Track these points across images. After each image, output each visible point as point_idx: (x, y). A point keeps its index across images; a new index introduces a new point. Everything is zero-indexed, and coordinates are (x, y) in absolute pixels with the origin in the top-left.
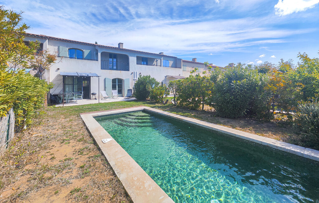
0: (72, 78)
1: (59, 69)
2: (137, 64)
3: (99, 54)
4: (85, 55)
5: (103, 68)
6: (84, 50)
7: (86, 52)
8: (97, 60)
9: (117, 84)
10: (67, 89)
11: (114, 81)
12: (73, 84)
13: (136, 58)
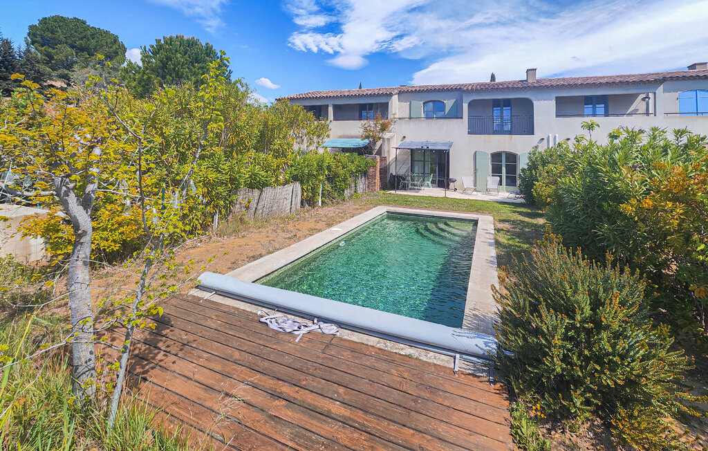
1: (404, 137)
2: (558, 116)
3: (465, 106)
4: (447, 110)
5: (472, 131)
6: (445, 102)
7: (449, 104)
8: (462, 118)
9: (504, 163)
10: (416, 169)
11: (496, 157)
12: (424, 161)
13: (553, 103)
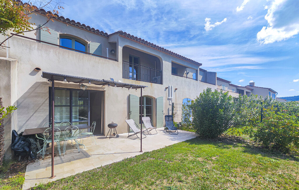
0: (69, 92)
2: (172, 74)
3: (120, 49)
4: (92, 51)
6: (89, 43)
7: (94, 46)
8: (117, 60)
9: (145, 106)
12: (71, 107)
13: (170, 64)
